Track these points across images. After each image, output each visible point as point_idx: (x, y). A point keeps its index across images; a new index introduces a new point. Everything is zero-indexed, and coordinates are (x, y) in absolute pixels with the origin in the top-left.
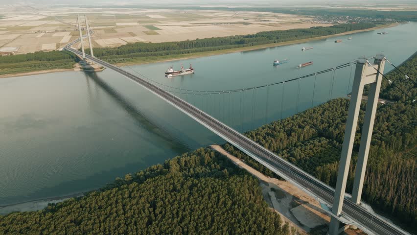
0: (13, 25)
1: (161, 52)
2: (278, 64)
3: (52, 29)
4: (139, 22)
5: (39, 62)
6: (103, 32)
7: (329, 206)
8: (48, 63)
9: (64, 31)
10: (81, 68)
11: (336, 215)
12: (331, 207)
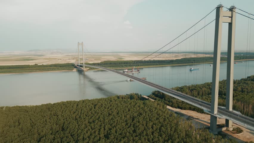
0: (48, 57)
1: (122, 65)
2: (193, 70)
3: (67, 59)
4: (114, 57)
5: (56, 67)
6: (94, 60)
7: (209, 110)
8: (60, 68)
9: (74, 59)
10: (76, 70)
11: (214, 114)
12: (210, 110)
